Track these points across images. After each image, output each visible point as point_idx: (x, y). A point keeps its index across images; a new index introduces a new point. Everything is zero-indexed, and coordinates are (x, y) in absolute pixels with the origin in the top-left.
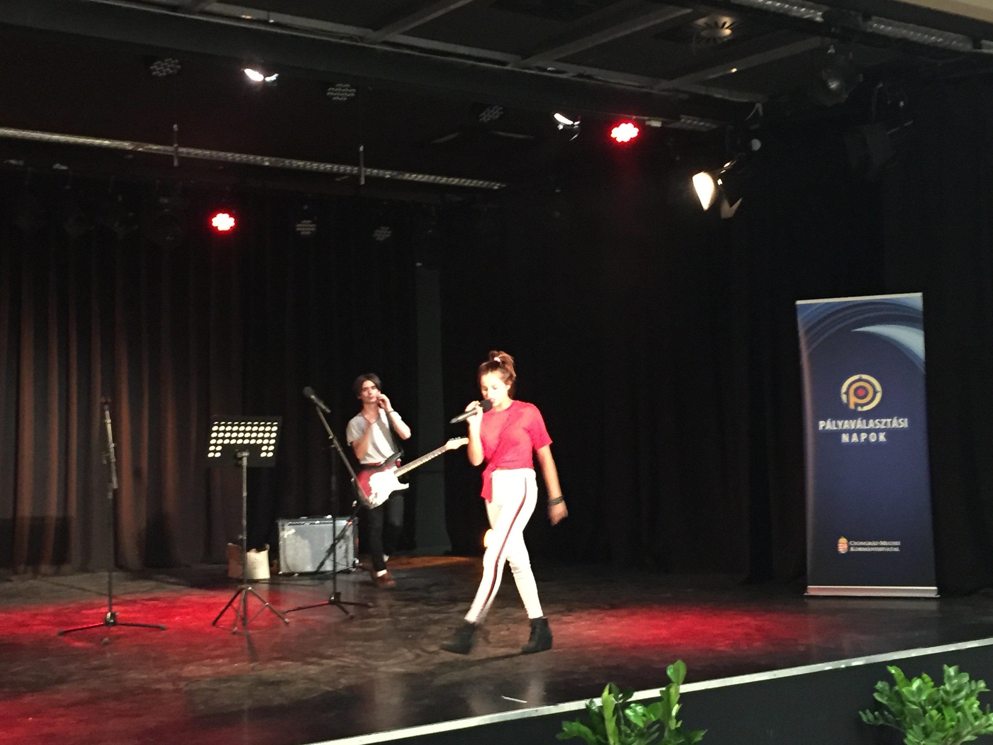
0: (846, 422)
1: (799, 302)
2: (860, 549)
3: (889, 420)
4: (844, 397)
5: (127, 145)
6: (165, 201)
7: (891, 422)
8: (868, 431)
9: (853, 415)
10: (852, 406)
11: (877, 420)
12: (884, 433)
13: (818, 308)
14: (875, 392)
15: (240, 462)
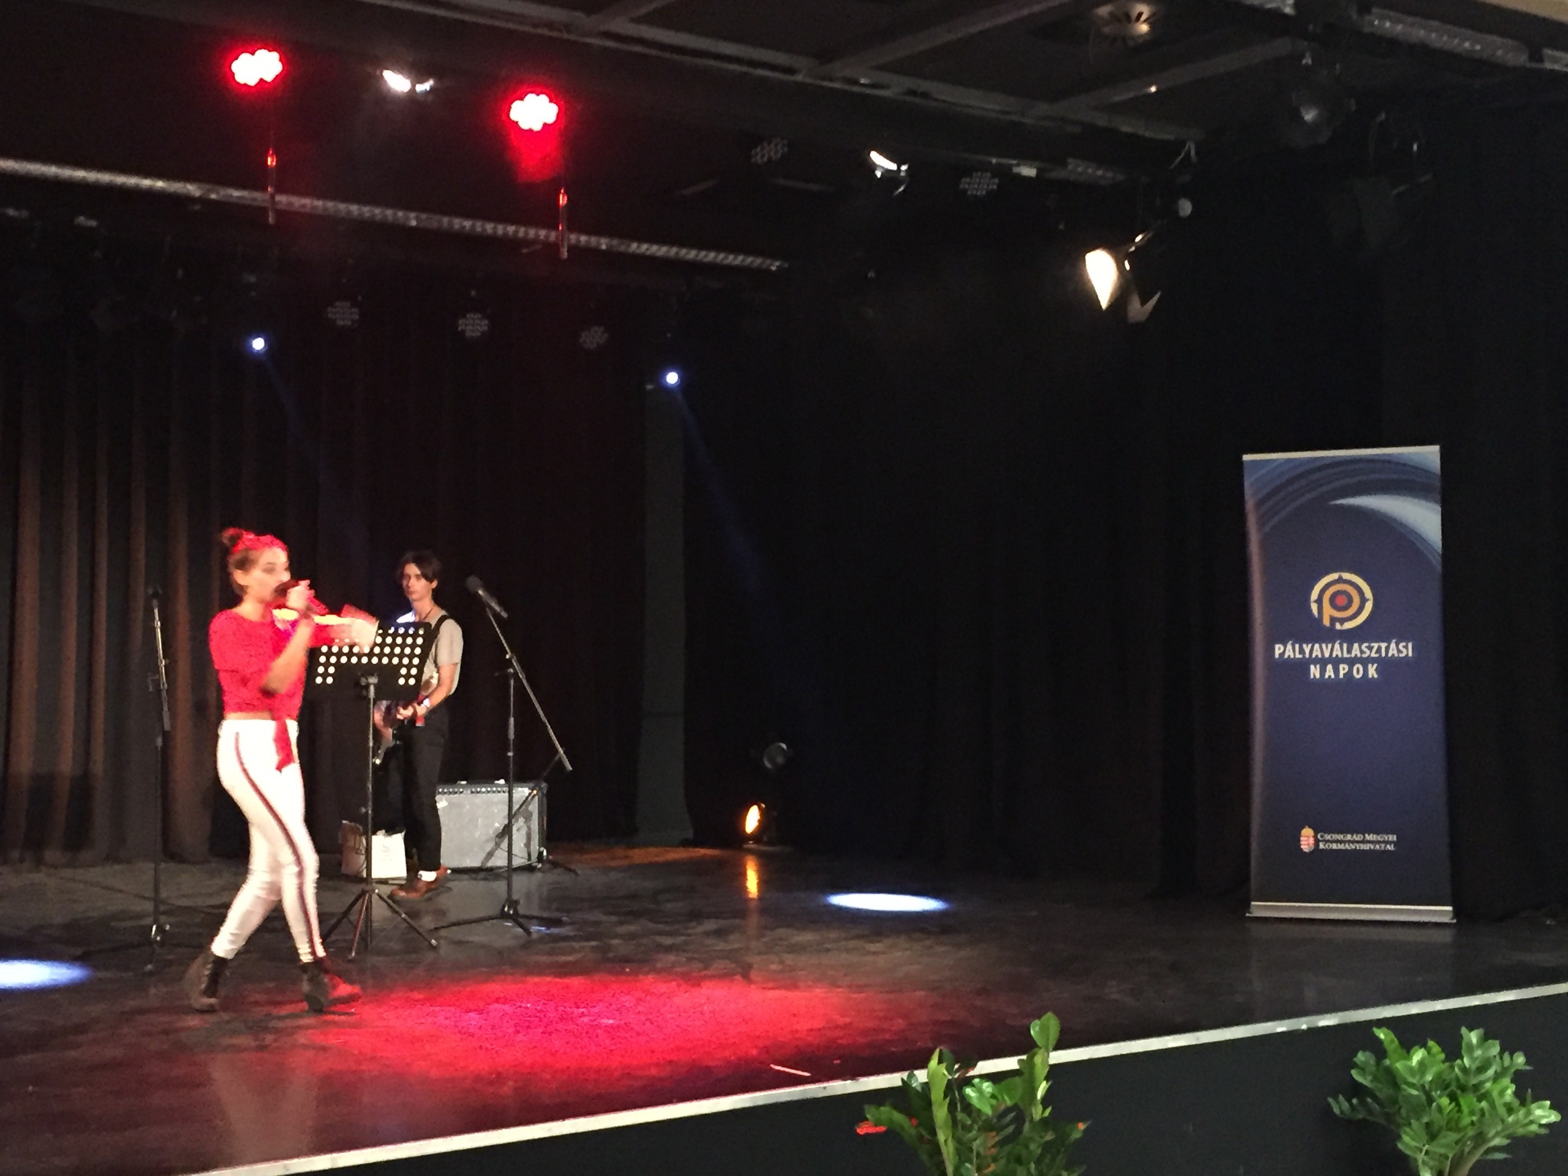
0: (1317, 646)
1: (1246, 457)
2: (1334, 846)
3: (1384, 645)
4: (1314, 607)
5: (192, 189)
6: (253, 279)
7: (1387, 649)
8: (1351, 662)
9: (1329, 635)
10: (1326, 622)
11: (1366, 644)
12: (1375, 665)
13: (1277, 467)
14: (1363, 600)
15: (364, 692)
